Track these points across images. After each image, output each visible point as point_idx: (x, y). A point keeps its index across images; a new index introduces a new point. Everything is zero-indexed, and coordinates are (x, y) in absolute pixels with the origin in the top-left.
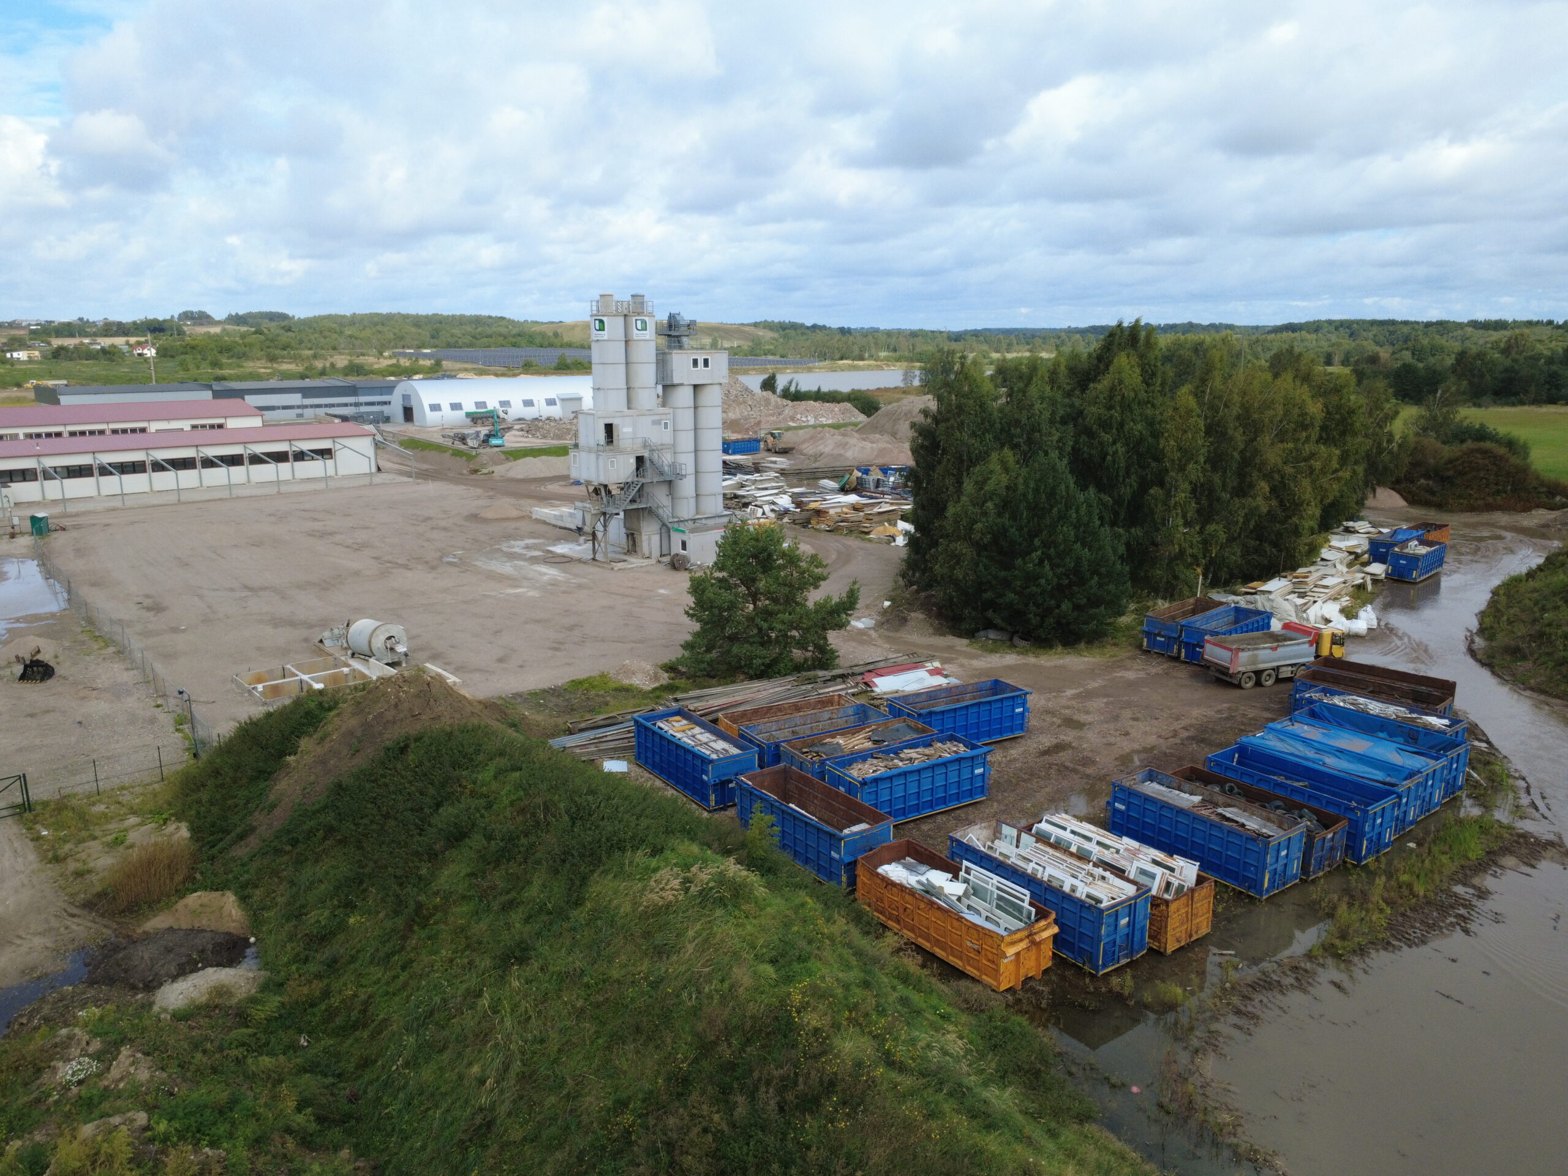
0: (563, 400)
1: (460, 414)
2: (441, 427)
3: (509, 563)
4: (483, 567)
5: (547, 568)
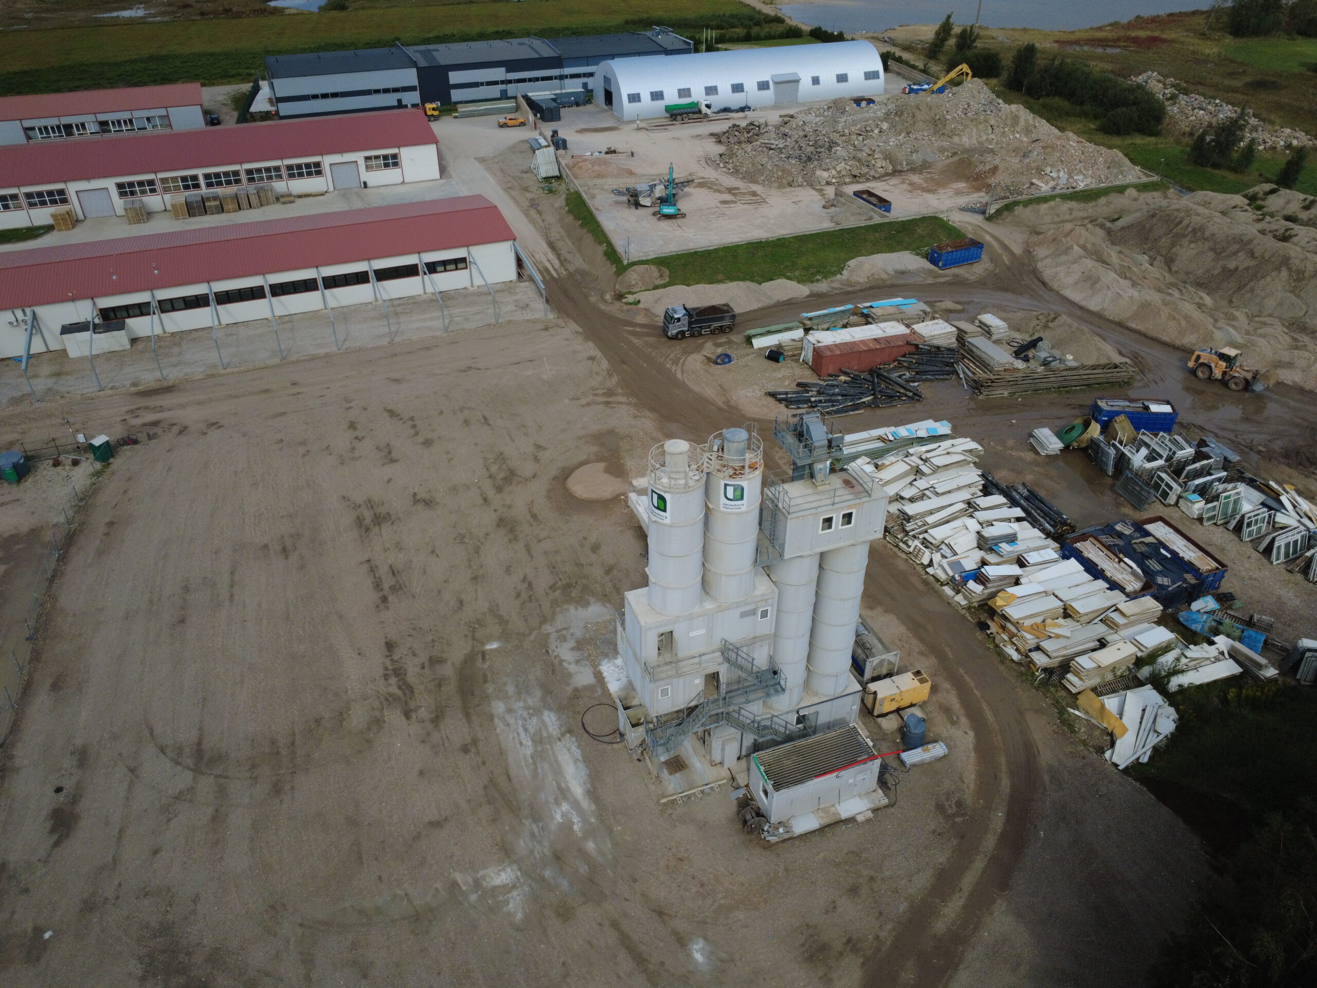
0: (776, 83)
1: (660, 105)
2: (634, 126)
3: (535, 720)
4: (498, 731)
5: (576, 761)
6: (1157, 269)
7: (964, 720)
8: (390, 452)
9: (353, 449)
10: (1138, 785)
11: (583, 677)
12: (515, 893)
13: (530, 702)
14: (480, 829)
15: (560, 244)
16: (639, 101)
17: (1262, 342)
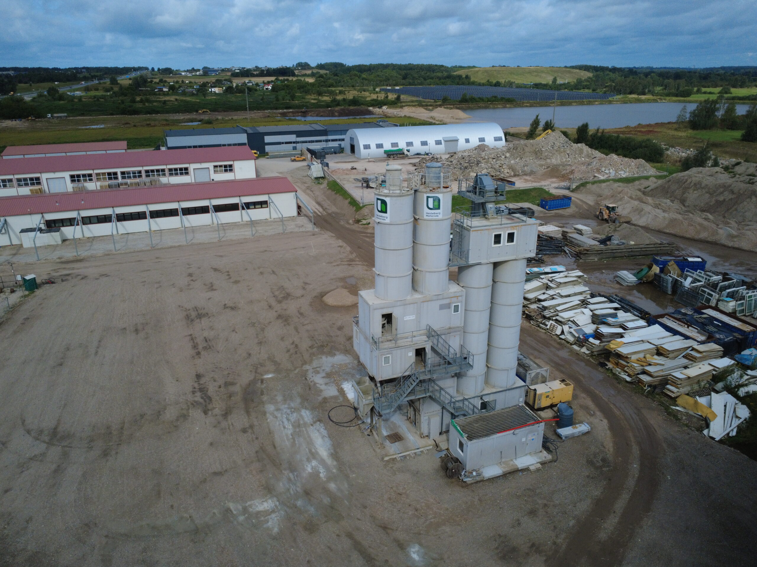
0: (445, 141)
1: (381, 150)
3: (295, 415)
4: (269, 420)
5: (323, 437)
6: (676, 205)
7: (598, 413)
8: (212, 286)
9: (189, 285)
11: (331, 391)
12: (273, 515)
13: (292, 405)
14: (251, 476)
16: (370, 148)
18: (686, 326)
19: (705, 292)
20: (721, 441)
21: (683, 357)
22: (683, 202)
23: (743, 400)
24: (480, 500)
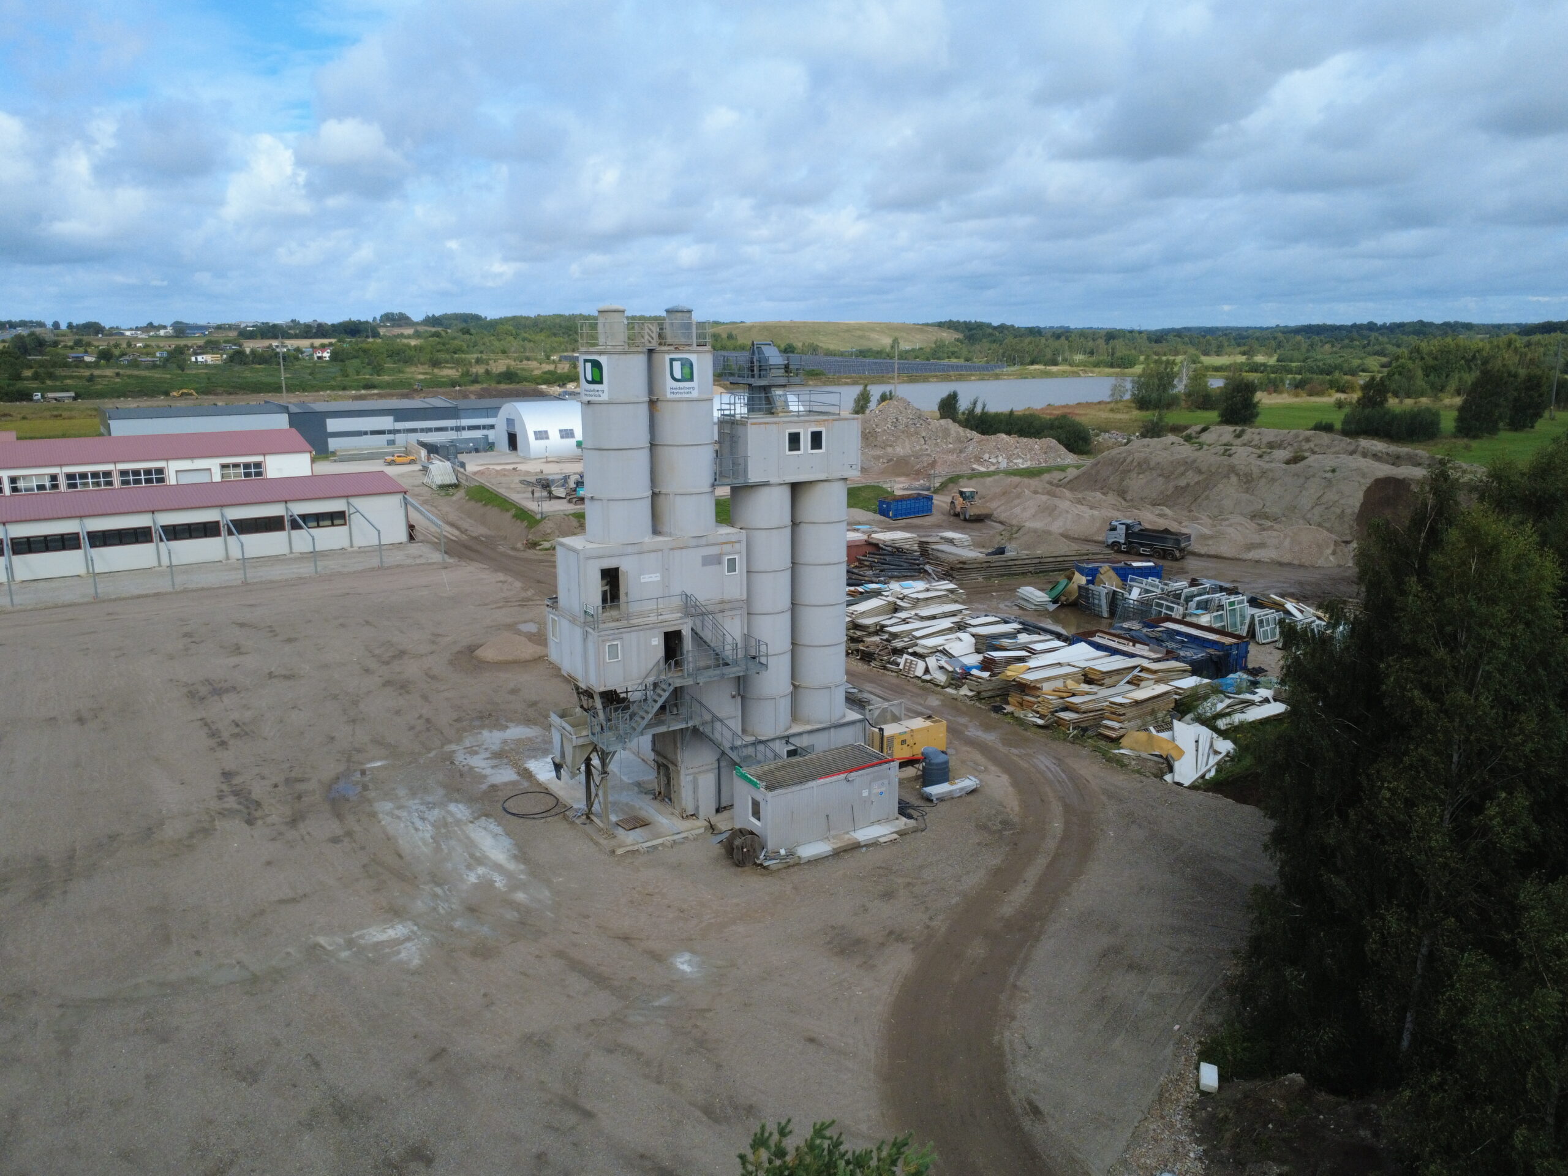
1: (571, 443)
2: (545, 460)
3: (436, 812)
4: (383, 823)
5: (495, 836)
6: (1112, 498)
7: (993, 768)
8: (239, 648)
9: (187, 650)
10: (1211, 794)
11: (506, 775)
12: (408, 945)
13: (430, 799)
14: (357, 898)
15: (460, 523)
16: (547, 438)
17: (1230, 530)
18: (1131, 644)
19: (1161, 605)
20: (1193, 787)
21: (1128, 682)
22: (1122, 493)
23: (1224, 734)
24: (795, 888)
